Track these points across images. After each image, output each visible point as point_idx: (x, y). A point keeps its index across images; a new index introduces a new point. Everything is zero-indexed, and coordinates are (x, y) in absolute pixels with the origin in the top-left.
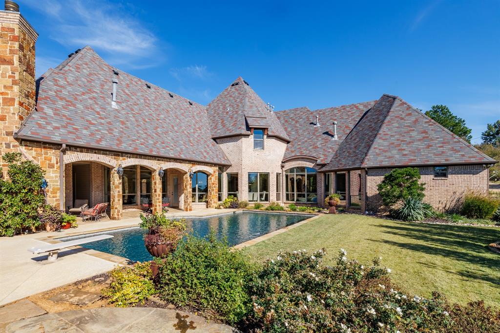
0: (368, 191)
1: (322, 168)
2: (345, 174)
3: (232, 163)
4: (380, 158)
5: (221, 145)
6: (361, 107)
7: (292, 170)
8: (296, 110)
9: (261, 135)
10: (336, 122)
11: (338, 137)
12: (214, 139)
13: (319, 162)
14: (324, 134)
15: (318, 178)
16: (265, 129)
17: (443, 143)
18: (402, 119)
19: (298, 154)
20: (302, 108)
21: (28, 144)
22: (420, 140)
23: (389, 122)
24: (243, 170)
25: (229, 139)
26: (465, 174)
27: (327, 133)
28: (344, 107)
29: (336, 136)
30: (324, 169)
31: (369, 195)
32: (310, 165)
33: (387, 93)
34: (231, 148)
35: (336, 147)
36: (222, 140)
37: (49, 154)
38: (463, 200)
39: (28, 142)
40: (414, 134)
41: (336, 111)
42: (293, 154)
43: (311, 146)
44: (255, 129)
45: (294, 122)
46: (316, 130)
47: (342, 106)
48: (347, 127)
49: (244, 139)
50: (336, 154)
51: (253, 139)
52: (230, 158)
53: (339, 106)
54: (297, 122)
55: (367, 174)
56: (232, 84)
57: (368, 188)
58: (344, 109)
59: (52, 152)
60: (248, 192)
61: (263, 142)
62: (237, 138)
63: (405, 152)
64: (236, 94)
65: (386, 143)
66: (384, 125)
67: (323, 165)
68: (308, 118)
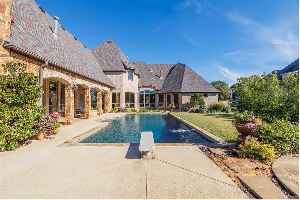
0: (183, 102)
1: (157, 91)
2: (163, 95)
3: (116, 86)
4: (187, 89)
5: (108, 76)
6: (169, 66)
7: (143, 92)
8: (139, 62)
9: (131, 73)
10: (161, 71)
11: (162, 78)
12: (104, 72)
13: (156, 88)
14: (155, 76)
15: (156, 96)
16: (133, 70)
17: (205, 84)
18: (190, 74)
19: (145, 84)
20: (142, 62)
21: (16, 56)
22: (198, 83)
23: (186, 74)
24: (123, 91)
25: (114, 73)
26: (212, 96)
27: (156, 76)
28: (161, 65)
29: (161, 78)
30: (159, 92)
31: (183, 104)
32: (152, 90)
33: (179, 62)
34: (115, 78)
35: (163, 83)
36: (109, 73)
37: (32, 68)
38: (212, 105)
39: (16, 54)
40: (195, 80)
41: (158, 66)
42: (143, 84)
43: (151, 81)
44: (130, 69)
45: (139, 68)
46: (151, 74)
47: (161, 64)
48: (165, 74)
49: (123, 74)
50: (163, 85)
51: (128, 75)
52: (114, 84)
53: (159, 64)
54: (141, 68)
55: (182, 95)
56: (107, 41)
57: (183, 101)
58: (162, 66)
59: (34, 67)
60: (125, 103)
61: (132, 77)
62: (120, 73)
63: (195, 87)
64: (112, 47)
65: (187, 83)
66: (184, 76)
67: (158, 90)
68: (146, 67)
